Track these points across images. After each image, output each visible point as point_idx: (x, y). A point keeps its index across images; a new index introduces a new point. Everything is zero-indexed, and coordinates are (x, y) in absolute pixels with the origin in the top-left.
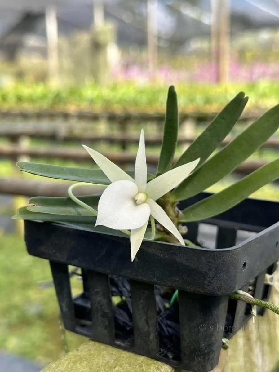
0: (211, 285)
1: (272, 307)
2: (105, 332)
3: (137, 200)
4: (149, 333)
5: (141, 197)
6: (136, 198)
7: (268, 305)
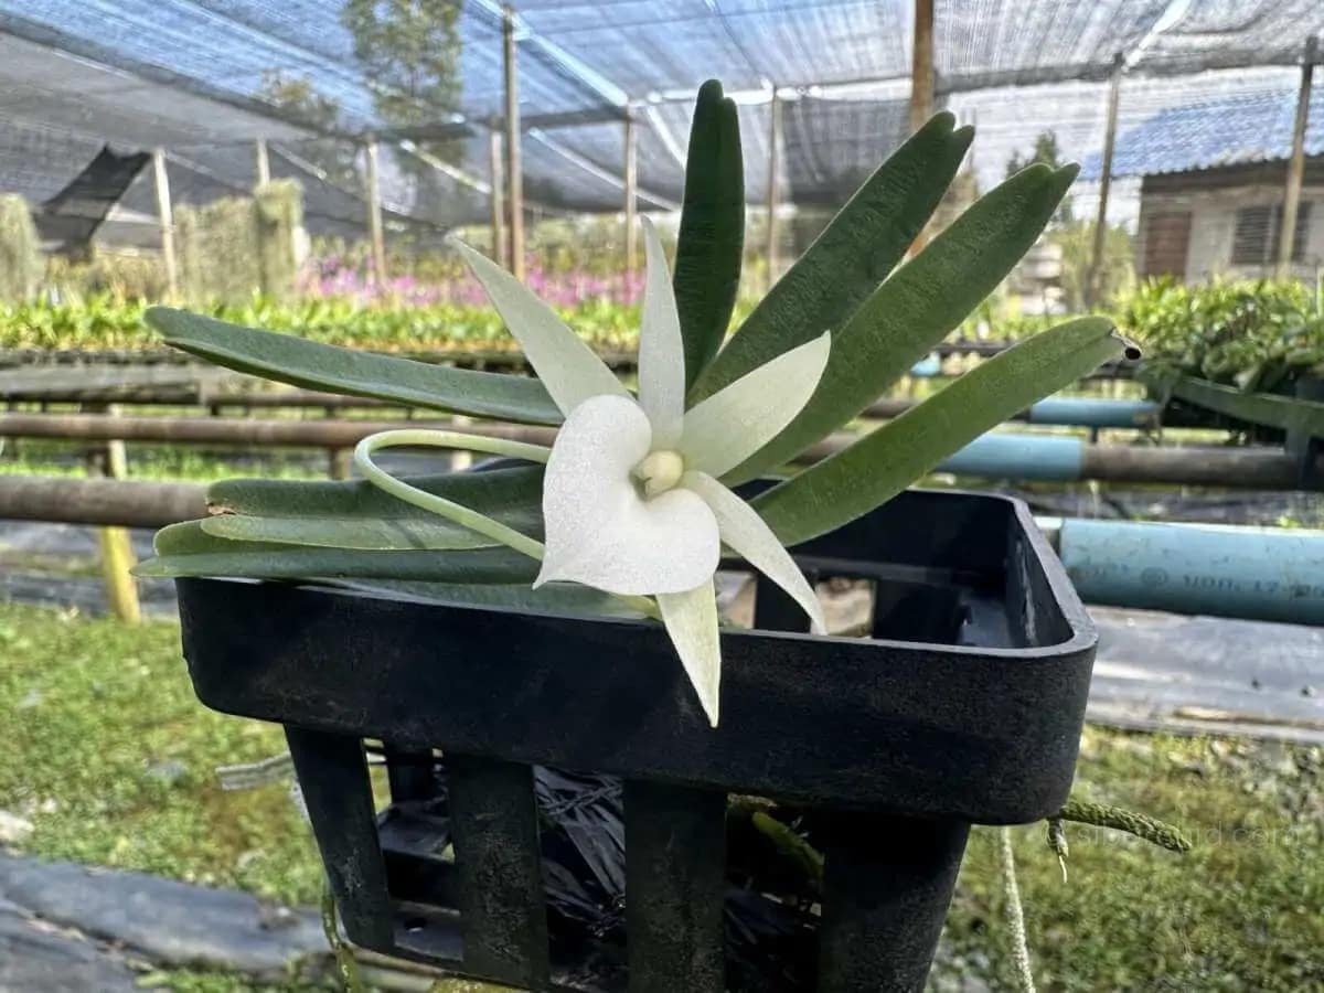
0: (1015, 787)
1: (1144, 827)
2: (513, 950)
3: (649, 479)
4: (688, 949)
5: (667, 465)
6: (647, 471)
7: (1128, 819)
